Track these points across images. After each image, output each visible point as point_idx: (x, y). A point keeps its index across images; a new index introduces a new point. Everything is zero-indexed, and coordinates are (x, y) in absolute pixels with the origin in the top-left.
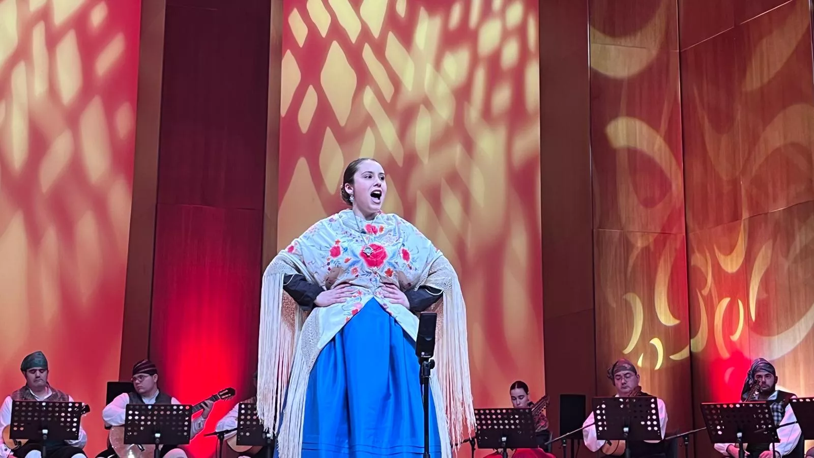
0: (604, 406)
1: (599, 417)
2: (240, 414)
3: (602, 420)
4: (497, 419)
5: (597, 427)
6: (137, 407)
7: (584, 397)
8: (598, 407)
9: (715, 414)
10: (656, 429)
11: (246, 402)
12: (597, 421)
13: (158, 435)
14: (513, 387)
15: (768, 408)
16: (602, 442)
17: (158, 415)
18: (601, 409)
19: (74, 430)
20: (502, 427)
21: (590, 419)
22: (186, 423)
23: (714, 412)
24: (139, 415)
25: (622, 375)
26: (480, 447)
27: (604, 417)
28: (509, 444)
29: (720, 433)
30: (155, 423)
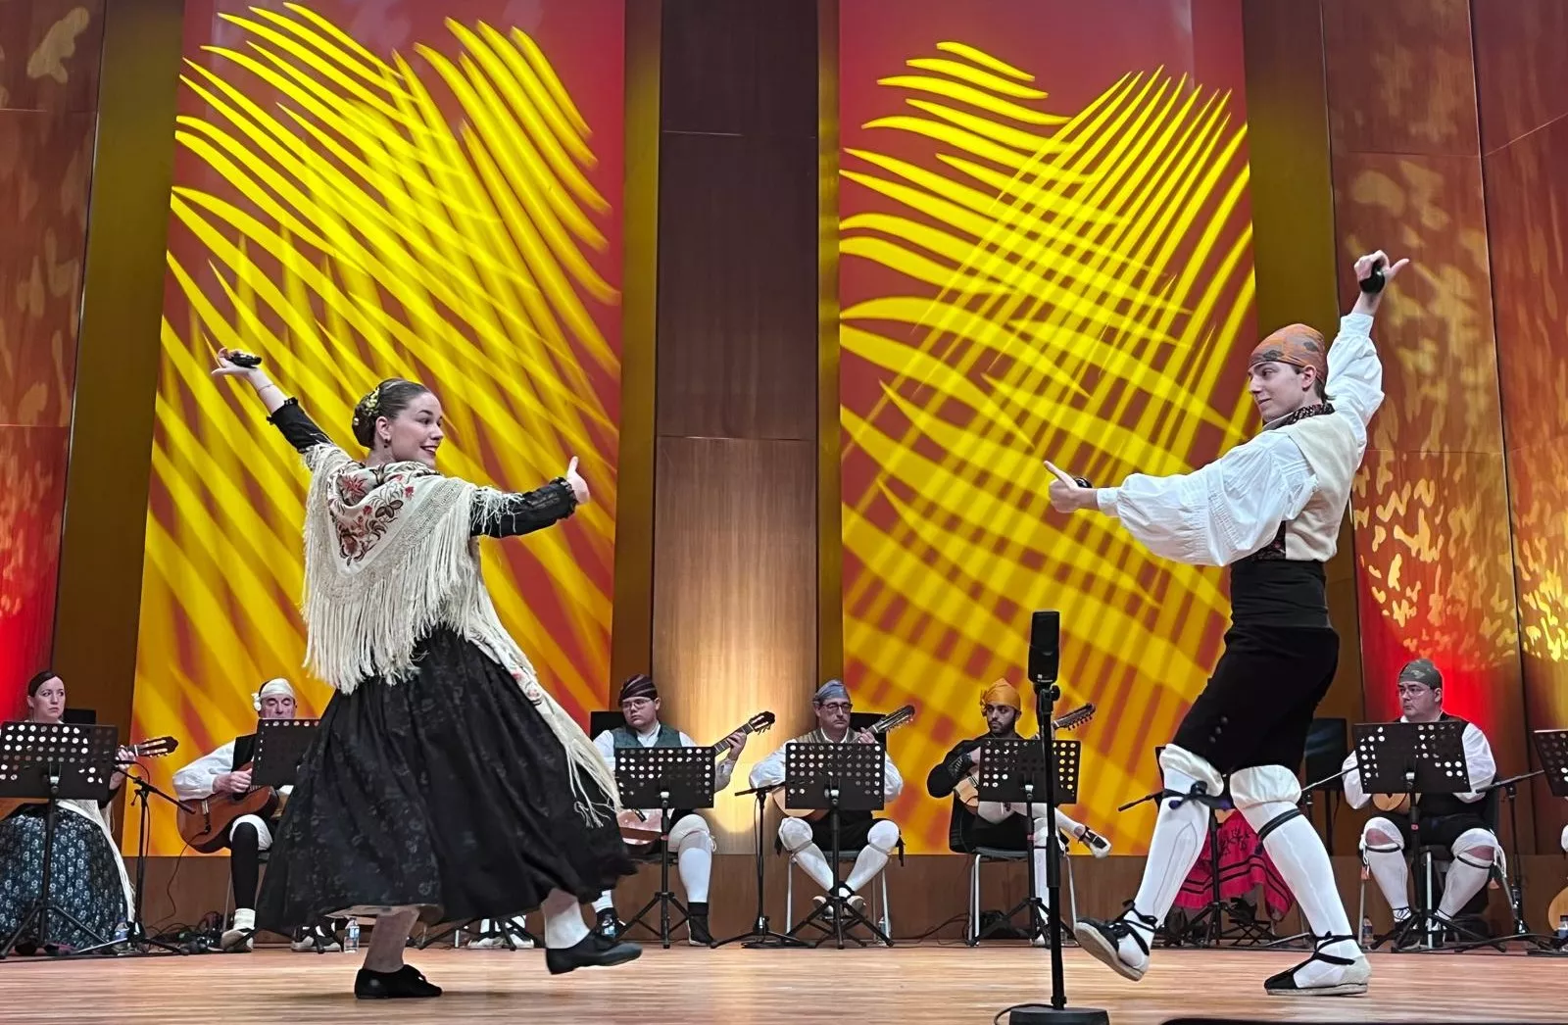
0: (1371, 739)
1: (1365, 757)
2: (789, 761)
3: (1370, 761)
5: (1362, 772)
6: (633, 752)
8: (1363, 740)
9: (1558, 749)
10: (1460, 773)
11: (797, 741)
12: (1361, 764)
13: (665, 794)
17: (665, 764)
18: (1367, 744)
21: (1351, 761)
22: (707, 776)
23: (1554, 744)
24: (636, 765)
25: (1406, 686)
27: (1374, 757)
30: (660, 776)
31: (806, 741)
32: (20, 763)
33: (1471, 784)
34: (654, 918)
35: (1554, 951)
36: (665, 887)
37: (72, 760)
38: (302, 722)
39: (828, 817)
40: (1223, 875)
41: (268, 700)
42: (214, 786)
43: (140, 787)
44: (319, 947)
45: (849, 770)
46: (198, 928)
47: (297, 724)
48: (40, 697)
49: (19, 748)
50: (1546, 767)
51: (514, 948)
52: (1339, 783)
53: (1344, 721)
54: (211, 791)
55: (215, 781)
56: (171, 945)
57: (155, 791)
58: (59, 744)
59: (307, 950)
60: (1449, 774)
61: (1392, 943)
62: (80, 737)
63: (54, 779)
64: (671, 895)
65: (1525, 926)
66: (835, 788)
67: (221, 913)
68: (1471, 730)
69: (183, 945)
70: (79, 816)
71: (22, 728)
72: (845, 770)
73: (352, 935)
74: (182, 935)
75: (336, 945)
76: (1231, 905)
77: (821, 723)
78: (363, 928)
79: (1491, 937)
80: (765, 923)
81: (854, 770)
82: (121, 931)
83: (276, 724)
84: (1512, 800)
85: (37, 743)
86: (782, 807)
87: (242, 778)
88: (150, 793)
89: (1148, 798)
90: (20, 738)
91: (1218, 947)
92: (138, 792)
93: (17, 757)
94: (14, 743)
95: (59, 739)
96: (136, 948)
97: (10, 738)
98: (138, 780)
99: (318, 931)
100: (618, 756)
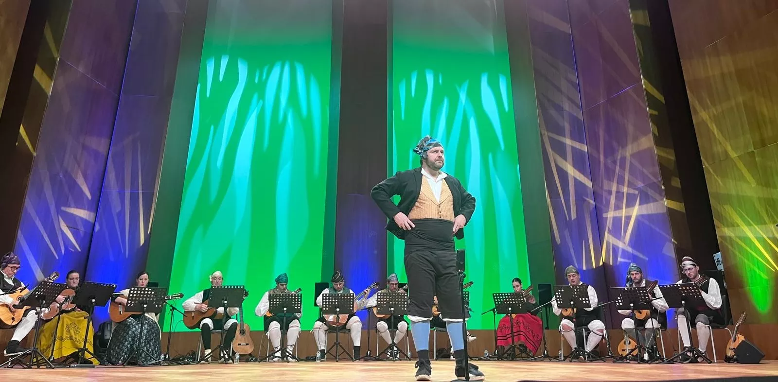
1: (558, 296)
2: (378, 298)
3: (559, 298)
4: (506, 298)
5: (557, 303)
10: (587, 302)
11: (380, 292)
12: (556, 300)
13: (338, 310)
14: (513, 281)
15: (646, 290)
16: (560, 310)
18: (558, 292)
20: (508, 303)
21: (554, 298)
24: (329, 299)
26: (498, 313)
27: (561, 297)
28: (512, 312)
29: (621, 304)
30: (336, 303)
31: (384, 292)
32: (135, 301)
33: (591, 306)
34: (333, 351)
35: (621, 361)
36: (337, 340)
37: (151, 299)
39: (390, 318)
41: (214, 278)
42: (195, 308)
43: (171, 308)
44: (226, 362)
45: (397, 301)
46: (186, 355)
47: (223, 288)
49: (135, 295)
50: (614, 300)
52: (551, 306)
53: (550, 285)
54: (194, 310)
56: (179, 362)
57: (176, 309)
58: (148, 294)
59: (222, 363)
60: (584, 302)
61: (570, 359)
62: (151, 291)
63: (145, 306)
64: (339, 343)
65: (611, 353)
66: (393, 307)
67: (194, 351)
68: (590, 287)
69: (181, 361)
70: (149, 318)
72: (396, 301)
73: (237, 358)
74: (181, 359)
75: (231, 361)
76: (518, 347)
77: (388, 286)
78: (240, 355)
79: (600, 357)
80: (370, 353)
81: (398, 301)
82: (162, 357)
83: (216, 287)
84: (604, 311)
85: (140, 293)
86: (376, 314)
87: (205, 307)
89: (490, 311)
90: (135, 292)
91: (516, 361)
92: (171, 310)
93: (134, 299)
94: (133, 294)
95: (148, 292)
96: (167, 363)
97: (132, 292)
98: (171, 306)
99: (226, 356)
100: (323, 296)
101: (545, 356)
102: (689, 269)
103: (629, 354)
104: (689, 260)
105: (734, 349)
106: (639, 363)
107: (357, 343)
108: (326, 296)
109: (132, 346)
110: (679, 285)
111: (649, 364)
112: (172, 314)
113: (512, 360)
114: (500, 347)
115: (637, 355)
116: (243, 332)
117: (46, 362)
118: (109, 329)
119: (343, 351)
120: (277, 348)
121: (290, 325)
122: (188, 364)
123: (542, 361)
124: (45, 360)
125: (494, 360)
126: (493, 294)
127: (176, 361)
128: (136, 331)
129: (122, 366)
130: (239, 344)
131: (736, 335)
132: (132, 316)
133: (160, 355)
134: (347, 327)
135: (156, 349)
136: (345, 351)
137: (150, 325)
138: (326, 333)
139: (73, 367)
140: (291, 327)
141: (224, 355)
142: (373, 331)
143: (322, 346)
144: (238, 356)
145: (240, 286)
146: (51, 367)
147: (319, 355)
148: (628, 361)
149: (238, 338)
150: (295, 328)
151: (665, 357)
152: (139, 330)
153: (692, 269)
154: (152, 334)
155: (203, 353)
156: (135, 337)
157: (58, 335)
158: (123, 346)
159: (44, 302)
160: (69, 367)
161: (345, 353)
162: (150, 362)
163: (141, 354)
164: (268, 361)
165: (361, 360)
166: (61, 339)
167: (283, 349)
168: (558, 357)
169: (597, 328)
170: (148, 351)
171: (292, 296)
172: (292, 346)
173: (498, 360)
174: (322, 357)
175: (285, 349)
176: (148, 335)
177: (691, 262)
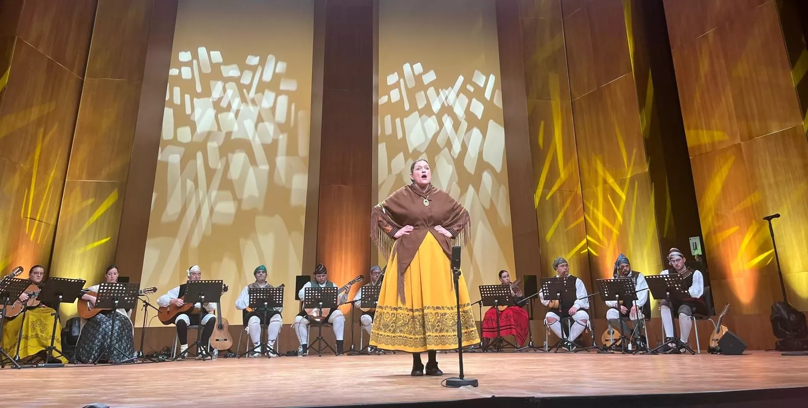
1: (544, 288)
2: (362, 292)
4: (492, 291)
5: (544, 295)
7: (535, 276)
12: (543, 290)
13: (321, 303)
16: (547, 301)
18: (545, 284)
19: (280, 302)
20: (495, 295)
21: (541, 290)
23: (603, 284)
24: (312, 293)
26: (484, 305)
27: (547, 288)
28: (499, 304)
29: (606, 295)
30: (319, 297)
31: (368, 285)
32: (106, 296)
34: (315, 346)
35: (605, 352)
36: (320, 335)
37: (123, 295)
38: (202, 281)
40: (501, 329)
41: (192, 273)
42: (170, 302)
43: (145, 304)
44: (204, 358)
46: (160, 352)
47: (200, 282)
48: (109, 276)
50: (600, 291)
51: (270, 357)
54: (169, 305)
55: (171, 300)
56: (153, 359)
57: (150, 305)
59: (199, 359)
61: (555, 349)
62: (123, 287)
63: (117, 302)
64: (322, 338)
65: (596, 343)
67: (169, 347)
68: (578, 280)
69: (156, 359)
70: (121, 314)
71: (106, 284)
73: (215, 354)
74: (155, 355)
75: (209, 357)
77: (371, 280)
78: (219, 351)
79: (585, 348)
80: (354, 346)
82: (136, 354)
83: (193, 282)
85: (111, 289)
87: (180, 302)
88: (148, 306)
89: (477, 302)
90: (106, 288)
91: (501, 352)
92: (144, 306)
93: (104, 294)
94: (103, 289)
95: (119, 288)
96: (140, 360)
97: (102, 288)
98: (145, 302)
99: (204, 352)
100: (306, 290)
101: (530, 347)
102: (677, 260)
103: (613, 344)
104: (676, 251)
105: (717, 340)
106: (623, 353)
107: (340, 337)
108: (309, 290)
109: (102, 344)
110: (665, 276)
111: (634, 354)
112: (146, 310)
113: (498, 352)
114: (485, 339)
115: (620, 346)
116: (221, 327)
117: (12, 361)
118: (77, 325)
119: (326, 345)
120: (257, 343)
121: (272, 319)
122: (164, 361)
123: (527, 351)
124: (10, 359)
125: (479, 352)
126: (480, 287)
127: (150, 357)
128: (106, 327)
129: (93, 365)
130: (217, 340)
131: (719, 327)
132: (102, 312)
133: (132, 353)
134: (330, 320)
135: (129, 346)
136: (328, 345)
137: (121, 321)
138: (307, 327)
139: (40, 367)
140: (272, 321)
141: (202, 351)
142: (356, 325)
143: (304, 341)
144: (216, 352)
145: (219, 281)
146: (16, 367)
147: (301, 350)
148: (612, 351)
149: (216, 334)
150: (276, 324)
151: (648, 347)
152: (110, 327)
153: (680, 260)
154: (124, 330)
155: (179, 349)
156: (105, 334)
157: (23, 333)
158: (93, 344)
159: (8, 299)
160: (37, 367)
161: (328, 347)
162: (123, 359)
163: (113, 352)
164: (248, 356)
165: (345, 353)
166: (27, 338)
167: (264, 344)
168: (543, 347)
169: (581, 318)
170: (120, 348)
171: (273, 290)
172: (272, 341)
173: (484, 352)
174: (304, 351)
175: (266, 344)
176: (119, 331)
177: (679, 253)
